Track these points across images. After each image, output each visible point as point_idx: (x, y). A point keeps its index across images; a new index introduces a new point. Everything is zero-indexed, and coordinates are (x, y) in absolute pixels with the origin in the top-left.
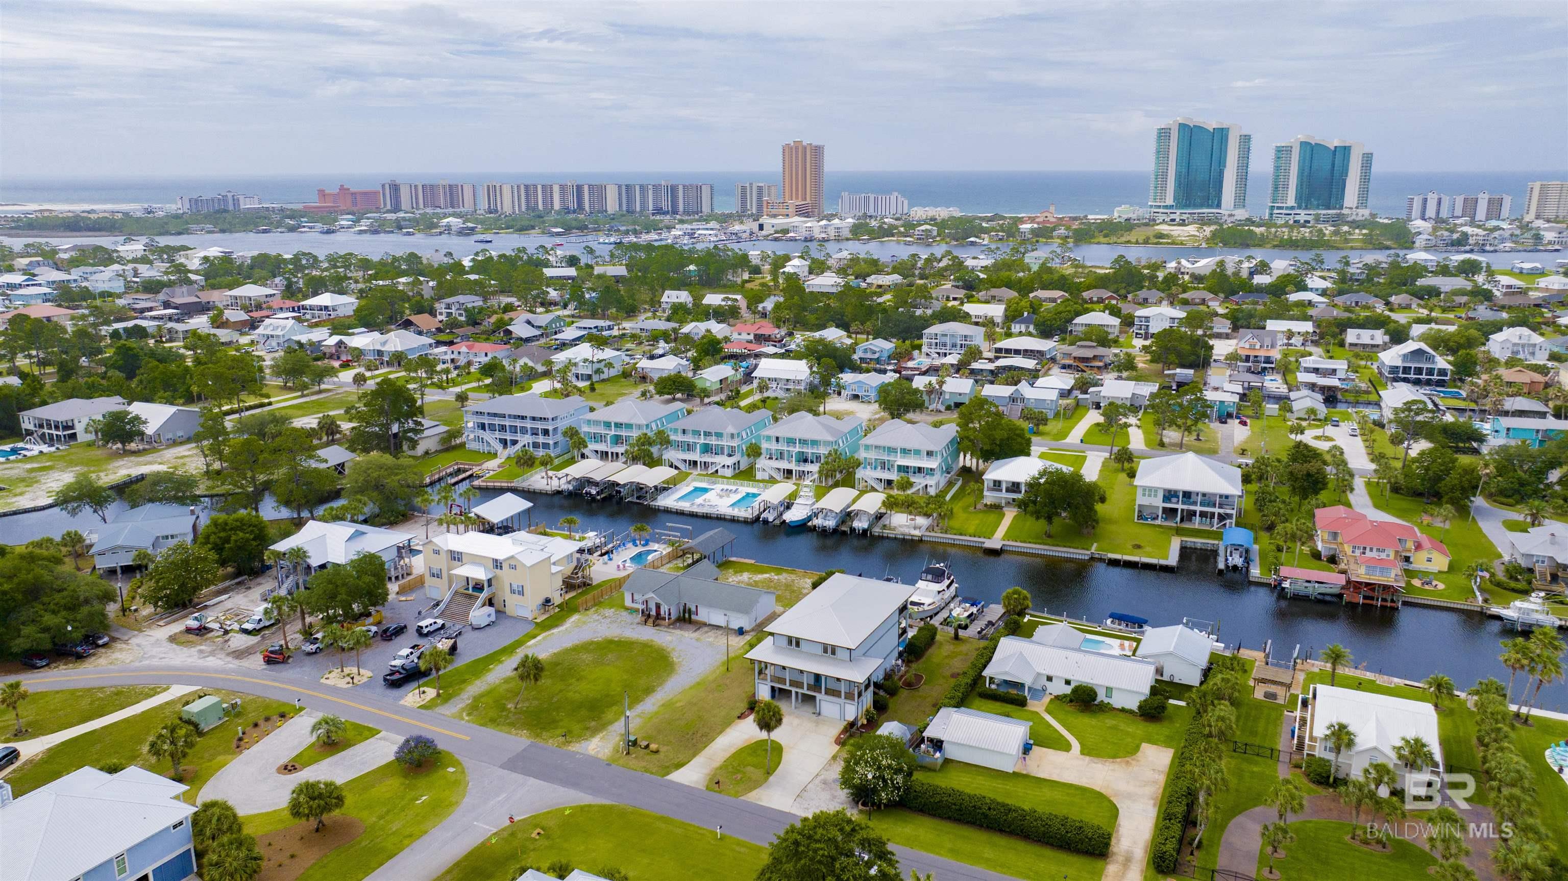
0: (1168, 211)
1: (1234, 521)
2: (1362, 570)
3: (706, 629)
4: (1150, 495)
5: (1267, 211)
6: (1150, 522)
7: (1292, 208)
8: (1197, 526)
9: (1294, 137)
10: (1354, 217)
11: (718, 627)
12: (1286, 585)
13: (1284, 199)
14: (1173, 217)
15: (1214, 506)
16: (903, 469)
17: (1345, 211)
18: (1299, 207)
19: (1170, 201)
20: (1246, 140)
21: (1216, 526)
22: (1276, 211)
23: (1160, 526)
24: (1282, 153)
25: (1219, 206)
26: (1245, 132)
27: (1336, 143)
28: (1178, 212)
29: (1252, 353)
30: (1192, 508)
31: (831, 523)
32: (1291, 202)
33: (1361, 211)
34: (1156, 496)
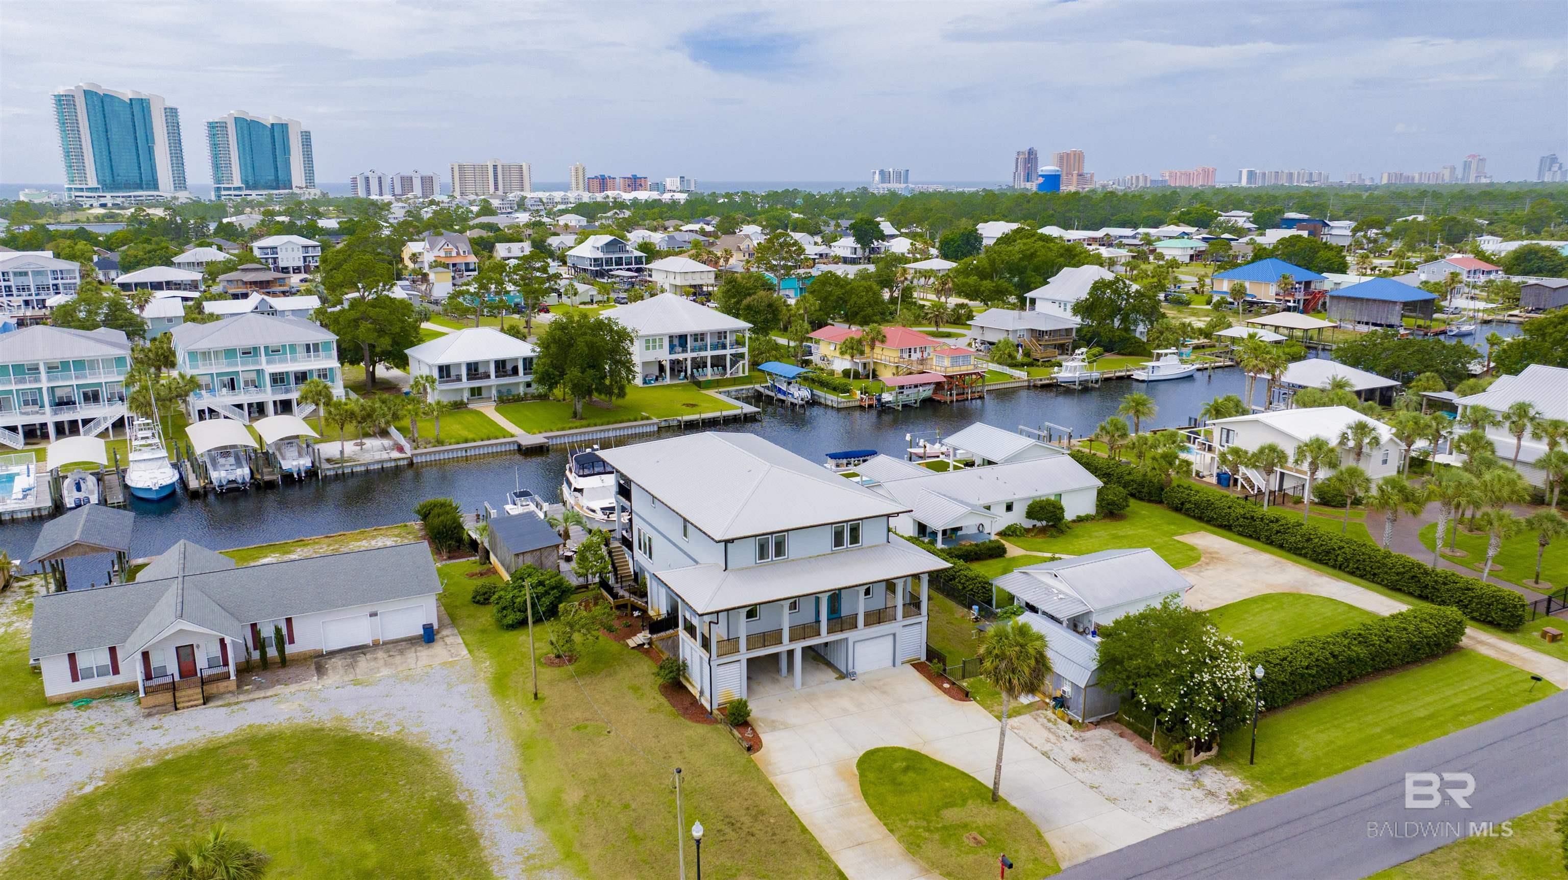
0: (96, 194)
1: (746, 362)
2: (947, 362)
3: (337, 661)
4: (654, 348)
5: (213, 193)
6: (654, 384)
7: (239, 189)
8: (709, 377)
9: (224, 113)
10: (307, 196)
11: (361, 650)
12: (887, 397)
13: (230, 180)
14: (103, 201)
15: (724, 347)
16: (278, 379)
17: (296, 190)
18: (248, 188)
19: (93, 182)
20: (172, 114)
21: (729, 371)
22: (223, 193)
23: (668, 386)
24: (216, 130)
25: (156, 188)
26: (169, 104)
27: (272, 120)
28: (108, 195)
29: (451, 261)
30: (703, 354)
31: (243, 473)
32: (237, 182)
33: (312, 191)
34: (661, 346)
